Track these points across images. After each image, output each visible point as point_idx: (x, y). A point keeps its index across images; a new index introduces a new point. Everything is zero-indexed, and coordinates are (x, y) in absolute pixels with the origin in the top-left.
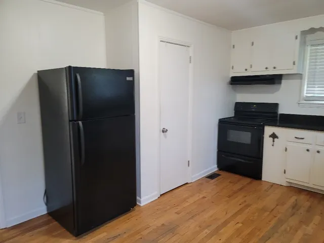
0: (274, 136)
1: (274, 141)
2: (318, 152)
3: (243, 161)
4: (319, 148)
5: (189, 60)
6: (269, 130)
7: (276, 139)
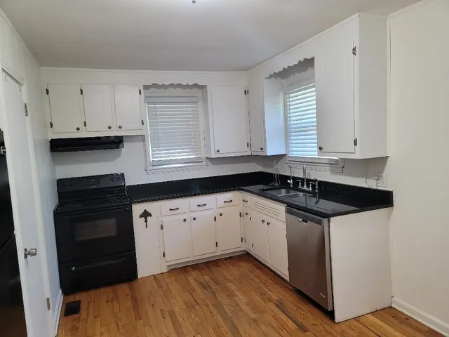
0: (146, 215)
1: (146, 221)
2: (194, 219)
3: (112, 262)
4: (194, 215)
5: (25, 111)
6: (137, 209)
7: (148, 218)
